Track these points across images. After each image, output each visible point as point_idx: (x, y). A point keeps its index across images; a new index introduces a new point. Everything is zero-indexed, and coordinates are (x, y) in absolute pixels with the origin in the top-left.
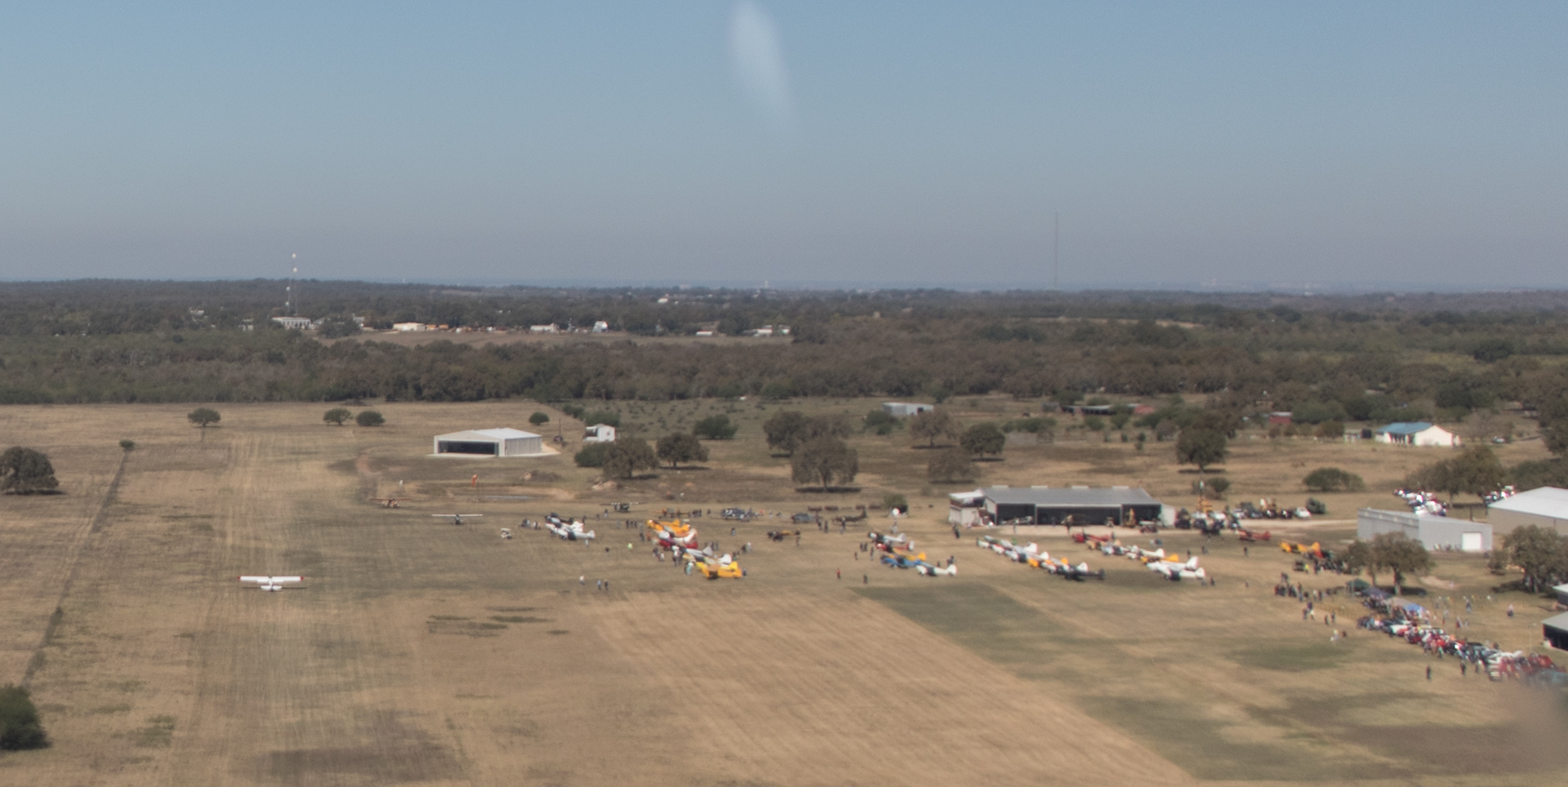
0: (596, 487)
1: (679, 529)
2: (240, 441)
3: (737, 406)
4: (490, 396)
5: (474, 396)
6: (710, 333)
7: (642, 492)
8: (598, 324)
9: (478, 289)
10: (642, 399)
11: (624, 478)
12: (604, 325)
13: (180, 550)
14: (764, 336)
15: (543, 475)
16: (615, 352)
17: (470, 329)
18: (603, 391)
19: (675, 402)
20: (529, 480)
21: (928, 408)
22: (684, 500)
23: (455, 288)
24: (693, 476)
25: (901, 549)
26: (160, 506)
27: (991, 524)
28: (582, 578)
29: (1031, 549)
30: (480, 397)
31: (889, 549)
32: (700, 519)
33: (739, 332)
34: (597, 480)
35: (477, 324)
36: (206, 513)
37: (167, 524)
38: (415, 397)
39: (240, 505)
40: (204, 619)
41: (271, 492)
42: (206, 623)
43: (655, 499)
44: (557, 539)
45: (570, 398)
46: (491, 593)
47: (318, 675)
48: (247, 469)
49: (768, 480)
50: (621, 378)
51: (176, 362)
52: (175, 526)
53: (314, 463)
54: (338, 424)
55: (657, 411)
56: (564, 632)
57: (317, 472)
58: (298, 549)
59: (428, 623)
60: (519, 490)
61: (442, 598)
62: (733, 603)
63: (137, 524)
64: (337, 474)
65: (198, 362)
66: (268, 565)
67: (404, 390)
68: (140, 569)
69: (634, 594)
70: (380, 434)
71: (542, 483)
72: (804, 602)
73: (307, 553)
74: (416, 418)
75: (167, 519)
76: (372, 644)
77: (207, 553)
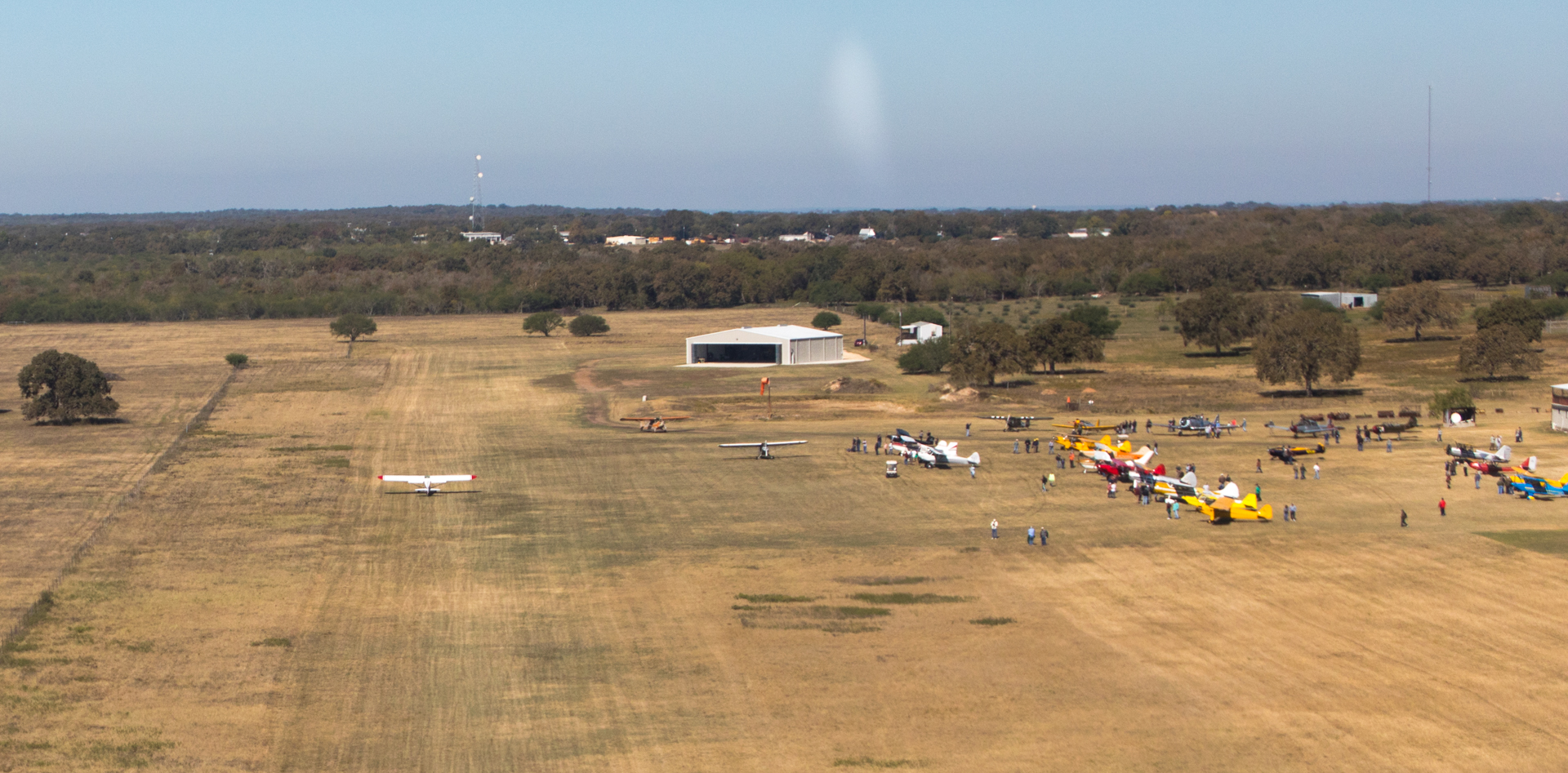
0: (944, 397)
1: (1118, 449)
2: (405, 356)
3: (1093, 303)
4: (748, 301)
5: (728, 300)
8: (863, 231)
10: (957, 299)
11: (982, 386)
13: (290, 496)
15: (858, 385)
17: (702, 241)
18: (904, 289)
19: (1004, 302)
20: (839, 391)
21: (1370, 299)
22: (1095, 410)
24: (1088, 381)
25: (1519, 469)
26: (270, 436)
30: (735, 302)
34: (947, 386)
36: (343, 443)
37: (275, 459)
38: (647, 303)
39: (398, 432)
40: (316, 610)
41: (448, 415)
42: (319, 617)
43: (1048, 410)
44: (918, 467)
45: (858, 300)
46: (837, 552)
47: (533, 718)
48: (413, 388)
49: (1207, 383)
50: (927, 273)
51: (324, 273)
52: (289, 461)
53: (511, 379)
54: (544, 335)
55: (985, 311)
56: (1003, 621)
57: (517, 390)
58: (489, 491)
59: (736, 608)
60: (825, 405)
61: (750, 563)
62: (1289, 562)
63: (228, 460)
64: (547, 392)
65: (352, 272)
66: (438, 515)
67: (631, 295)
68: (217, 526)
69: (1097, 550)
70: (605, 344)
71: (859, 395)
72: (1419, 558)
73: (504, 496)
74: (653, 325)
75: (277, 452)
76: (636, 650)
77: (336, 500)
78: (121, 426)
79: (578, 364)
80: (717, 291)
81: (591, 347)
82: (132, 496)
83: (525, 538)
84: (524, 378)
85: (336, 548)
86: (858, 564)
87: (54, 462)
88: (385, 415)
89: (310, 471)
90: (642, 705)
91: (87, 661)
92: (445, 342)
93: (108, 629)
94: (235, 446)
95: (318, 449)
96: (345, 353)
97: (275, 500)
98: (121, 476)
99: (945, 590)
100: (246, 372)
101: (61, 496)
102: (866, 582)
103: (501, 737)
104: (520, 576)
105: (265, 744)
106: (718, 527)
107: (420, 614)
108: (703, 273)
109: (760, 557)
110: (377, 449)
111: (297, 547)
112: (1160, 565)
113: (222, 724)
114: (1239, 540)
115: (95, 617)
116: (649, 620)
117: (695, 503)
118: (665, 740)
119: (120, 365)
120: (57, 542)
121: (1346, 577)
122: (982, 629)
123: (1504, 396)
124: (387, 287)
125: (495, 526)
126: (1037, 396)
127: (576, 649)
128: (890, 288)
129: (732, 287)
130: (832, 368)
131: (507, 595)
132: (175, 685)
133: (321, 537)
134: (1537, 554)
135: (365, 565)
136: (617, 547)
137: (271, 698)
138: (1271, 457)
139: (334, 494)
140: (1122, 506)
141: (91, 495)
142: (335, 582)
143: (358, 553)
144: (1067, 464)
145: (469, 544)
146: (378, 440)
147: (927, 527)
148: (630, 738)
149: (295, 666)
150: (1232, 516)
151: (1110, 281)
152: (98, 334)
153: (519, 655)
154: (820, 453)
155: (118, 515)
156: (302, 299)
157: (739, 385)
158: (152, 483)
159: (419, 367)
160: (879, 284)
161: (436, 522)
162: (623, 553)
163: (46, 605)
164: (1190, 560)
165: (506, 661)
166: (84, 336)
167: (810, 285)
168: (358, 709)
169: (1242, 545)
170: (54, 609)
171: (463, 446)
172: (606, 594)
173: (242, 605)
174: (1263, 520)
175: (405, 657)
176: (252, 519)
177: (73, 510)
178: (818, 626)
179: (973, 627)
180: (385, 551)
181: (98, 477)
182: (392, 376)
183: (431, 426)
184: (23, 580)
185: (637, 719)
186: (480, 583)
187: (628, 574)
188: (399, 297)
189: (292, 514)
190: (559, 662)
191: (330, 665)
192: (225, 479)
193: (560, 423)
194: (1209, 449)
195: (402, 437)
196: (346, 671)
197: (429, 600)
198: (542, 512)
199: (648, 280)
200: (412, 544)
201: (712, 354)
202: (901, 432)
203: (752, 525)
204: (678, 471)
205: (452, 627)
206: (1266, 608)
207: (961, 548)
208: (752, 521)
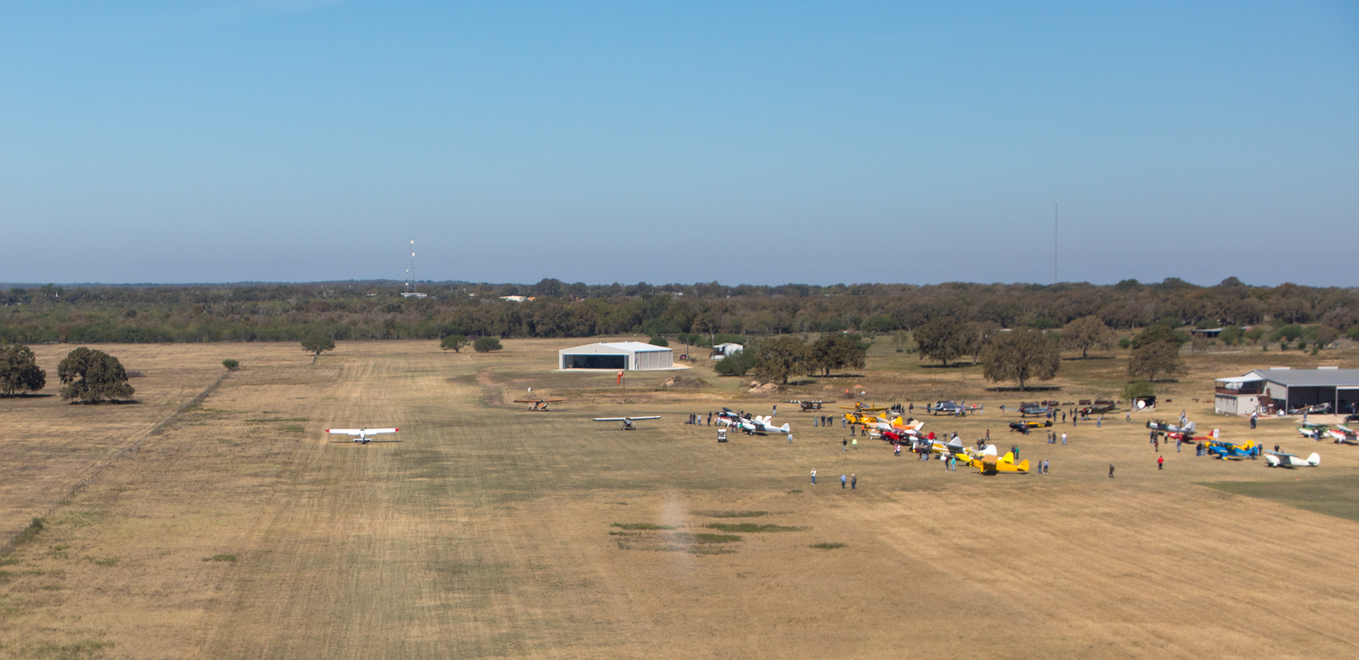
0: (753, 390)
2: (354, 364)
5: (586, 331)
7: (809, 393)
15: (687, 381)
18: (710, 325)
20: (673, 387)
26: (247, 412)
27: (1281, 412)
30: (591, 333)
34: (754, 383)
35: (571, 296)
36: (301, 416)
37: (248, 427)
38: (529, 333)
40: (262, 534)
42: (263, 539)
46: (689, 491)
47: (442, 623)
48: (358, 383)
52: (258, 428)
53: (431, 378)
54: (455, 351)
56: (838, 546)
57: (435, 384)
58: (411, 448)
59: (612, 534)
60: (664, 395)
61: (619, 500)
63: (212, 428)
64: (457, 386)
66: (370, 465)
67: (518, 328)
69: (898, 493)
70: (499, 357)
71: (688, 389)
73: (422, 452)
74: (533, 347)
75: (250, 422)
76: (530, 566)
78: (136, 405)
79: (480, 369)
80: (579, 325)
81: (490, 359)
82: (130, 450)
83: (437, 481)
84: (440, 378)
85: (286, 487)
86: (708, 502)
87: (78, 428)
88: (336, 399)
89: (273, 435)
90: (538, 612)
91: (59, 574)
92: (385, 356)
93: (83, 548)
94: (219, 419)
95: (282, 420)
96: (311, 362)
97: (243, 454)
98: (125, 438)
99: (783, 522)
100: (237, 373)
101: (74, 450)
102: (716, 515)
103: (412, 639)
104: (433, 509)
106: (592, 474)
107: (348, 537)
108: (568, 312)
109: (627, 496)
110: (327, 421)
111: (254, 486)
114: (1008, 486)
115: (76, 538)
116: (540, 543)
117: (572, 457)
119: (146, 368)
120: (61, 482)
122: (821, 552)
124: (345, 321)
125: (414, 472)
126: (821, 389)
127: (479, 565)
128: (701, 324)
129: (589, 322)
130: (666, 373)
131: (421, 523)
132: (129, 594)
133: (274, 479)
135: (307, 500)
136: (512, 487)
137: (211, 604)
138: (1011, 429)
139: (289, 450)
141: (98, 450)
142: (281, 512)
143: (303, 491)
145: (392, 485)
147: (759, 475)
148: (528, 642)
149: (236, 577)
152: (135, 350)
153: (430, 570)
154: (665, 425)
155: (116, 464)
156: (284, 328)
157: (598, 382)
158: (149, 442)
159: (364, 370)
160: (693, 321)
161: (368, 469)
162: (517, 492)
163: (36, 529)
164: (974, 500)
165: (419, 574)
166: (124, 351)
167: (644, 322)
168: (286, 614)
169: (1012, 490)
170: (42, 532)
171: (393, 419)
172: (504, 523)
173: (200, 529)
175: (333, 571)
176: (222, 467)
177: (81, 460)
178: (683, 549)
179: (813, 550)
180: (324, 490)
181: (108, 438)
182: (343, 376)
183: (370, 406)
184: (23, 510)
185: (534, 625)
186: (400, 513)
187: (521, 507)
188: (353, 328)
189: (254, 463)
190: (464, 576)
191: (266, 576)
192: (207, 439)
193: (467, 405)
196: (280, 581)
197: (356, 526)
198: (451, 463)
199: (530, 317)
200: (347, 484)
201: (577, 362)
203: (619, 473)
204: (557, 436)
205: (374, 547)
206: (1052, 537)
207: (790, 490)
208: (618, 470)
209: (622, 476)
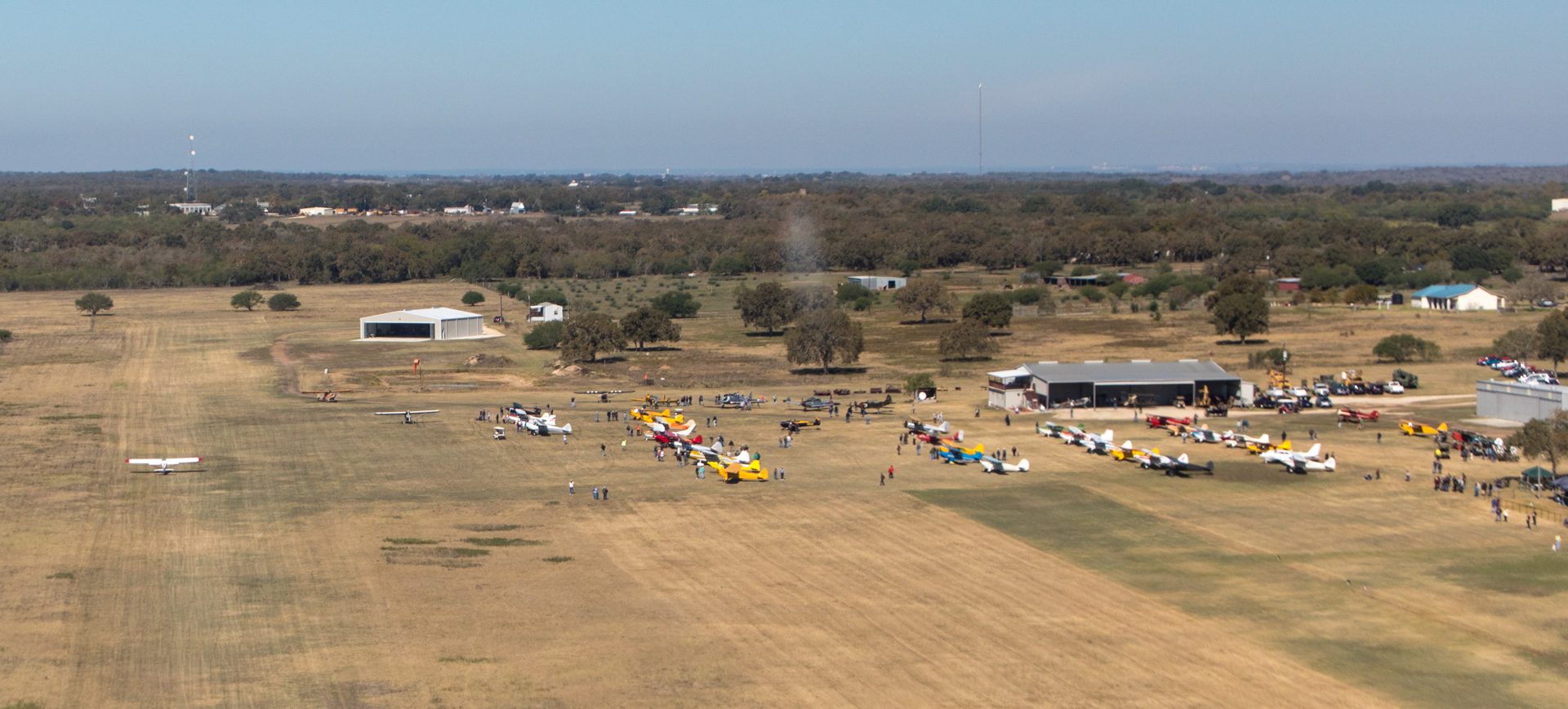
0: (556, 372)
1: (673, 421)
2: (136, 329)
3: (687, 282)
4: (414, 276)
5: (397, 276)
6: (633, 212)
7: (612, 377)
8: (514, 204)
9: (382, 178)
10: (581, 276)
11: (585, 362)
12: (521, 206)
13: (60, 459)
14: (691, 214)
15: (491, 360)
16: (543, 229)
17: (380, 212)
18: (538, 268)
19: (618, 280)
20: (476, 366)
21: (901, 282)
22: (665, 385)
23: (358, 177)
24: (667, 358)
25: (950, 439)
27: (1042, 407)
28: (571, 485)
29: (1107, 436)
30: (403, 277)
31: (934, 440)
32: (691, 408)
33: (663, 211)
34: (558, 363)
35: (387, 207)
36: (95, 412)
37: (45, 427)
38: (331, 279)
39: (137, 402)
40: (88, 551)
41: (174, 386)
42: (91, 556)
43: (631, 385)
44: (526, 434)
45: (502, 276)
46: (459, 505)
47: (243, 629)
48: (145, 360)
49: (754, 361)
50: (557, 254)
51: (65, 247)
52: (55, 428)
53: (223, 352)
54: (248, 310)
55: (602, 289)
56: (566, 559)
57: (227, 362)
58: (207, 454)
59: (383, 549)
60: (464, 378)
61: (396, 513)
62: (770, 514)
63: (9, 427)
64: (251, 364)
65: (88, 247)
67: (318, 272)
68: (9, 485)
69: (641, 504)
70: (297, 319)
71: (491, 368)
72: (859, 511)
73: (219, 459)
74: (335, 300)
75: (45, 420)
76: (313, 580)
77: (94, 462)
79: (275, 337)
80: (388, 269)
81: (286, 321)
83: (235, 494)
84: (233, 351)
85: (98, 502)
86: (472, 515)
88: (125, 385)
89: (72, 436)
90: (316, 619)
92: (169, 316)
94: (12, 415)
95: (76, 417)
96: (88, 327)
97: (49, 463)
99: (529, 535)
100: (10, 345)
102: (476, 529)
103: (222, 643)
104: (232, 524)
105: (64, 648)
106: (375, 484)
107: (162, 554)
108: (377, 254)
109: (403, 509)
110: (121, 417)
111: (70, 501)
112: (681, 516)
113: (34, 634)
114: (741, 495)
116: (322, 557)
117: (360, 465)
118: (330, 644)
121: (805, 526)
122: (550, 565)
123: (966, 375)
124: (119, 262)
125: (213, 483)
126: (625, 372)
127: (272, 580)
128: (527, 267)
129: (400, 266)
130: (475, 344)
131: (223, 539)
133: (86, 493)
134: (938, 508)
135: (120, 515)
136: (301, 500)
137: (65, 616)
138: (781, 427)
139: (92, 457)
140: (666, 468)
142: (100, 529)
143: (115, 506)
144: (635, 432)
145: (195, 498)
146: (121, 409)
147: (525, 485)
148: (307, 643)
149: (78, 592)
150: (740, 477)
151: (704, 263)
153: (233, 584)
154: (456, 422)
157: (400, 359)
159: (149, 340)
160: (521, 259)
162: (306, 505)
164: (703, 512)
165: (223, 587)
167: (464, 263)
168: (125, 624)
169: (742, 500)
172: (293, 538)
173: (35, 547)
174: (762, 480)
175: (154, 586)
176: (34, 479)
178: (439, 563)
179: (544, 563)
180: (134, 504)
182: (127, 349)
183: (162, 396)
185: (312, 629)
186: (204, 529)
187: (308, 522)
188: (129, 273)
189: (63, 474)
190: (260, 589)
191: (102, 592)
192: (9, 444)
193: (261, 394)
194: (740, 419)
195: (140, 405)
196: (114, 595)
197: (168, 543)
198: (247, 471)
199: (332, 259)
200: (153, 498)
201: (380, 331)
202: (517, 406)
203: (400, 482)
204: (348, 437)
205: (185, 563)
206: (744, 548)
207: (547, 501)
208: (400, 479)
209: (402, 486)
